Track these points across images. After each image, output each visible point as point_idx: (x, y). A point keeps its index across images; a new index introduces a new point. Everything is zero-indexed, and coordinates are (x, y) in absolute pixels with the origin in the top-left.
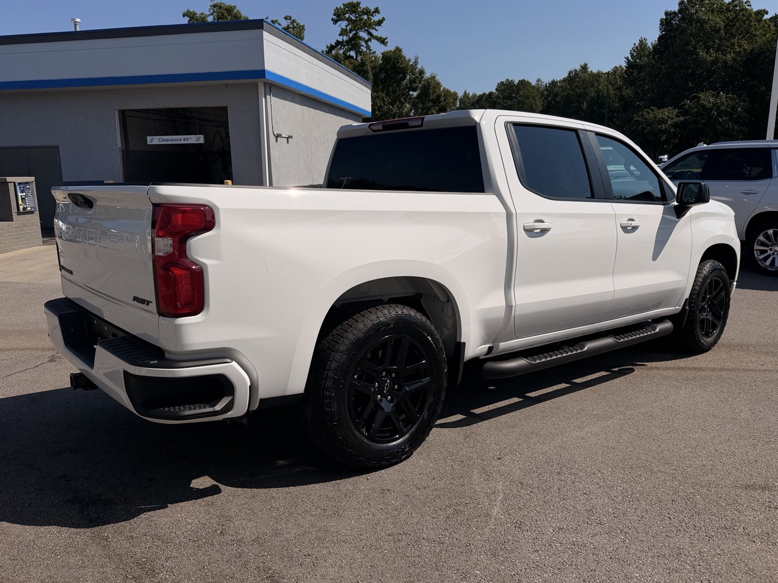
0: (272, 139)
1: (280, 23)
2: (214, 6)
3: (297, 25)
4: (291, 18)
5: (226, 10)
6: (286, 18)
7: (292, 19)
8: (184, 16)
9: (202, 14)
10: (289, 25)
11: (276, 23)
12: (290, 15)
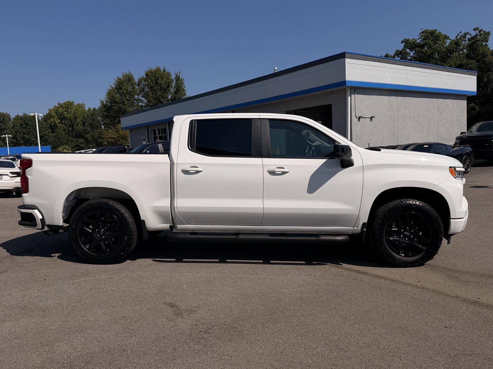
0: (355, 120)
1: (471, 34)
2: (423, 32)
3: (484, 32)
4: (478, 28)
5: (430, 33)
6: (474, 30)
7: (480, 29)
8: (402, 43)
9: (413, 39)
10: (477, 34)
11: (467, 34)
12: (477, 27)
